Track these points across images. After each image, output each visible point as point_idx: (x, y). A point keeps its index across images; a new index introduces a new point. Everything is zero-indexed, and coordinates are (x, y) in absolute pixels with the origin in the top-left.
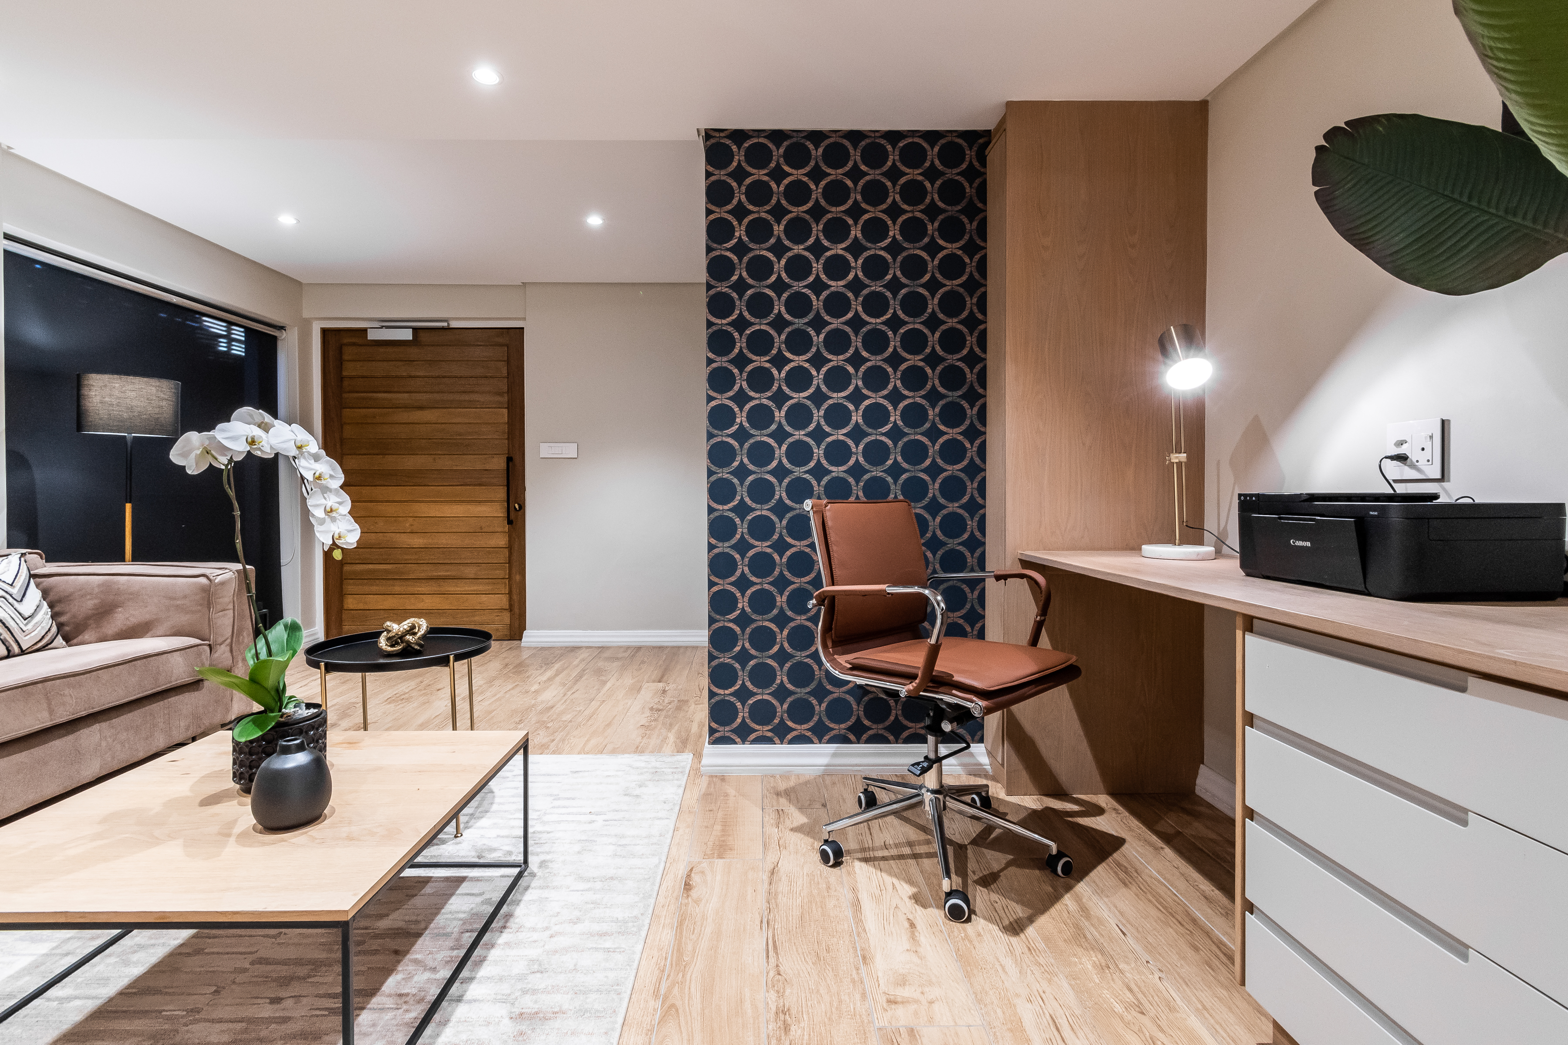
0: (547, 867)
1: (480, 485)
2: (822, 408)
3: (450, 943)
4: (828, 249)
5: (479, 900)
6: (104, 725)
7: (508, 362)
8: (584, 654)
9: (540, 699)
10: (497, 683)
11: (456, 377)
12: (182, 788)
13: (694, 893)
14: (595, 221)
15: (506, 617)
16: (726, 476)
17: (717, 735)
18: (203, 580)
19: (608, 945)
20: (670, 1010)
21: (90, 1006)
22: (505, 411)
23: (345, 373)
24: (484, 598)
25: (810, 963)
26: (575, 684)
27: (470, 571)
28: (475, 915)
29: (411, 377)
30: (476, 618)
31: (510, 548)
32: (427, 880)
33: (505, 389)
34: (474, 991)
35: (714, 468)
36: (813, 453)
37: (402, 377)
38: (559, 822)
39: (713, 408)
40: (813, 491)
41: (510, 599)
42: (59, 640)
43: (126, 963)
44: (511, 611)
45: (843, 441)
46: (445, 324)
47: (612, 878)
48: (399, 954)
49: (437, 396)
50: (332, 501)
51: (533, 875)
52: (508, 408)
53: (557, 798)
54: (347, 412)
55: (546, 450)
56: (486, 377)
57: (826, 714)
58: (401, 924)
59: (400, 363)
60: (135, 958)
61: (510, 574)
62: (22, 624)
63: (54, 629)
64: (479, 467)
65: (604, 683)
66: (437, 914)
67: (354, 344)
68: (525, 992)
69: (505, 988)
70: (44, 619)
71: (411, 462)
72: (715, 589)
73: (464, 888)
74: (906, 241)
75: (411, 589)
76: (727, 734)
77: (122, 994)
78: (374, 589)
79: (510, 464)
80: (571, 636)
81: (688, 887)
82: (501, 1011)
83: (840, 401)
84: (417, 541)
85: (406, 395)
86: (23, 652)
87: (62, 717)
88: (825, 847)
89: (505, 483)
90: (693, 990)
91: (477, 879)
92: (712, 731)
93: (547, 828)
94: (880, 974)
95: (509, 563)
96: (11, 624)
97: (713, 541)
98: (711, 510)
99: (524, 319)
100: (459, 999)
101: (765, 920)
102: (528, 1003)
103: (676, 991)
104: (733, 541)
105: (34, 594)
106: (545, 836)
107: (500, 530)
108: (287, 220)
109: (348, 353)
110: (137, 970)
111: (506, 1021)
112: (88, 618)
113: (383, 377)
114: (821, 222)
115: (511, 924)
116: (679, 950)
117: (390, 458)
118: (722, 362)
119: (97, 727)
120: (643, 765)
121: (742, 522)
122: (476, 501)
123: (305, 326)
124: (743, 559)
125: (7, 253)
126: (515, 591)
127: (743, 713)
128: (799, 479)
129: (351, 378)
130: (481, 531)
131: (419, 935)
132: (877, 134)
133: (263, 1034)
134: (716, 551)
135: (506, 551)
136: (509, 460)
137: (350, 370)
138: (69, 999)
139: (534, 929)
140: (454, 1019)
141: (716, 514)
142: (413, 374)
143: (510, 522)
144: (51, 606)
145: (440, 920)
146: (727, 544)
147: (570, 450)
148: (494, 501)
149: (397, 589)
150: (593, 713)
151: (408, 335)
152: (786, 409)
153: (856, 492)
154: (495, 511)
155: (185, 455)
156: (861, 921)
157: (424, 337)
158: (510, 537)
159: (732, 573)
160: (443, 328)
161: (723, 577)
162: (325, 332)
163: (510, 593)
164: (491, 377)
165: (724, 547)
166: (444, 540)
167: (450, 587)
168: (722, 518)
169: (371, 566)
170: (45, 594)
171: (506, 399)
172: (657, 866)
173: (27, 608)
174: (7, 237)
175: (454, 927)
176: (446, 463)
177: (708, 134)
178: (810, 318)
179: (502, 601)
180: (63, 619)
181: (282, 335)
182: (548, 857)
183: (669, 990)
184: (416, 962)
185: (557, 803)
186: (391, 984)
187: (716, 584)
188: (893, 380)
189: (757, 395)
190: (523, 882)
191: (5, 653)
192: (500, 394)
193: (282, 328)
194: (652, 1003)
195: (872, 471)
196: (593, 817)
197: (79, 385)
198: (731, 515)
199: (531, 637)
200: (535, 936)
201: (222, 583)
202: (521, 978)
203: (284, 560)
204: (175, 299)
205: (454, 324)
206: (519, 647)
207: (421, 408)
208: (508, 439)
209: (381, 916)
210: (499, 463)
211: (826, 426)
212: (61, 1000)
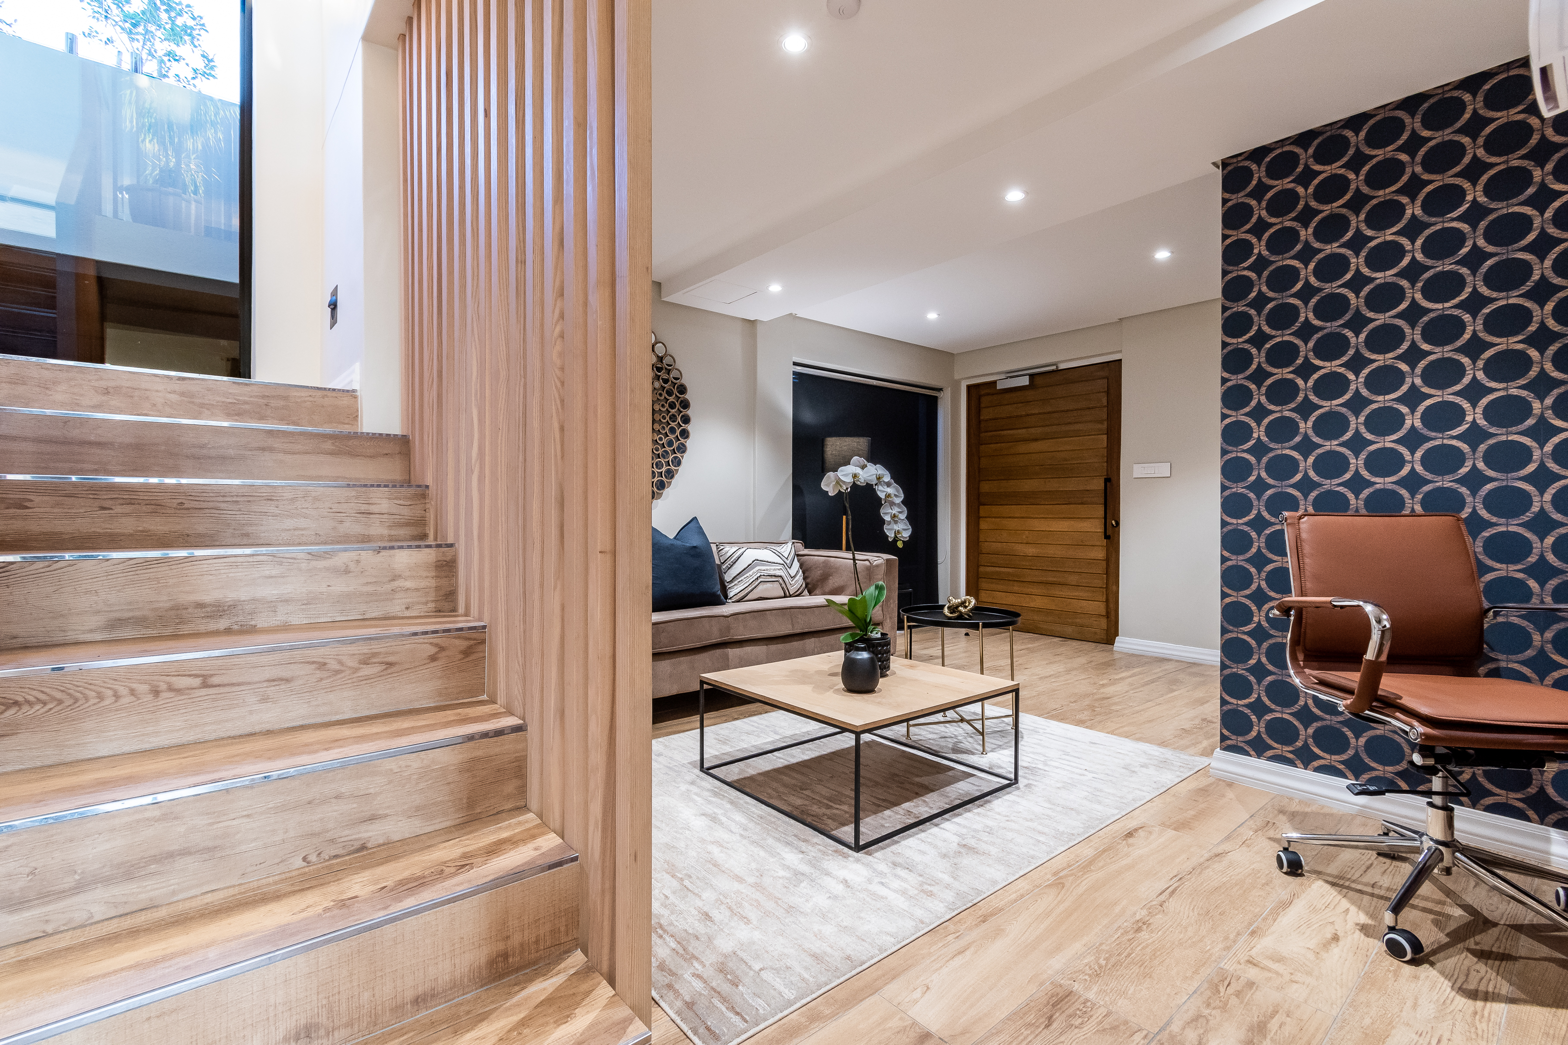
0: (1030, 788)
1: (1082, 503)
2: (1362, 414)
3: (947, 800)
4: (1371, 239)
5: (976, 788)
6: (817, 639)
7: (1108, 393)
8: (1169, 666)
9: (1102, 690)
10: (1074, 673)
11: (1063, 411)
12: (826, 667)
13: (1131, 840)
14: (1162, 255)
15: (1103, 623)
16: (1241, 491)
17: (1229, 742)
18: (867, 563)
19: (1041, 839)
20: (1059, 884)
21: (786, 763)
22: (1105, 437)
23: (982, 418)
24: (1084, 603)
25: (1196, 913)
26: (1143, 686)
27: (1073, 579)
28: (967, 793)
29: (1028, 415)
30: (1078, 620)
31: (1107, 560)
32: (953, 769)
33: (1105, 417)
34: (946, 825)
35: (1227, 484)
36: (1350, 464)
37: (1021, 416)
38: (1057, 768)
39: (1227, 426)
40: (1349, 504)
41: (1107, 607)
42: (806, 592)
43: (803, 754)
44: (1108, 617)
45: (1392, 449)
46: (1054, 368)
47: (1072, 809)
48: (918, 795)
49: (1047, 429)
50: (895, 510)
51: (1018, 788)
52: (1107, 434)
53: (1067, 754)
54: (982, 447)
55: (1139, 471)
56: (1089, 408)
57: (1366, 750)
58: (926, 783)
59: (1020, 405)
60: (807, 752)
61: (1107, 584)
62: (790, 579)
63: (804, 585)
64: (1081, 488)
65: (1173, 691)
66: (947, 786)
67: (988, 394)
68: (973, 837)
69: (964, 831)
70: (799, 581)
71: (1028, 485)
72: (1228, 600)
73: (971, 780)
74: (1494, 201)
75: (1029, 590)
76: (1242, 745)
77: (797, 763)
78: (1000, 587)
79: (1108, 484)
80: (1162, 648)
81: (1130, 835)
82: (956, 839)
83: (1388, 404)
84: (1031, 551)
85: (1024, 430)
86: (790, 596)
87: (798, 630)
88: (1281, 853)
89: (1103, 501)
90: (1084, 883)
91: (981, 778)
92: (1223, 738)
93: (1046, 768)
94: (1259, 946)
95: (1107, 574)
96: (786, 579)
97: (1226, 554)
98: (1224, 524)
99: (1120, 352)
100: (936, 825)
101: (1180, 876)
102: (972, 842)
103: (1071, 878)
104: (1249, 555)
105: (796, 565)
106: (1042, 772)
107: (1098, 543)
108: (932, 316)
109: (985, 401)
110: (806, 758)
111: (955, 844)
112: (818, 581)
113: (1007, 418)
114: (1363, 211)
115: (988, 806)
116: (1092, 862)
117: (1012, 482)
118: (1238, 379)
119: (813, 640)
120: (1157, 754)
121: (1259, 537)
122: (1078, 518)
123: (956, 385)
124: (1259, 573)
125: (795, 373)
126: (1111, 600)
127: (1258, 728)
128: (1329, 492)
129: (987, 421)
130: (1081, 545)
131: (933, 791)
132: (1446, 88)
133: (843, 800)
134: (1229, 563)
135: (1104, 563)
136: (1107, 480)
137: (986, 414)
138: (780, 758)
139: (999, 814)
140: (929, 831)
141: (1230, 528)
142: (1030, 412)
143: (1107, 537)
144: (804, 573)
145: (948, 789)
146: (1241, 557)
147: (1164, 470)
148: (1094, 518)
149: (1016, 588)
150: (1143, 710)
151: (1025, 381)
152: (1314, 419)
153: (1410, 505)
154: (1095, 527)
155: (828, 485)
156: (1278, 914)
157: (1039, 381)
158: (1107, 550)
159: (1248, 586)
160: (1053, 371)
161: (1238, 589)
162: (969, 387)
163: (1107, 601)
164: (1093, 408)
165: (1238, 560)
166: (1051, 551)
167: (1057, 591)
168: (1236, 532)
169: (997, 569)
170: (801, 566)
171: (1105, 426)
172: (1113, 815)
173: (793, 571)
174: (795, 364)
175: (953, 796)
176: (1054, 485)
177: (1225, 164)
178: (1347, 319)
179: (1100, 608)
180: (808, 580)
181: (940, 395)
182: (1035, 783)
183: (1066, 876)
184: (925, 801)
185: (1064, 757)
186: (906, 805)
187: (1229, 595)
188: (1471, 372)
189: (1279, 408)
190: (1008, 790)
191: (783, 594)
192: (1101, 422)
193: (940, 390)
194: (1049, 876)
195: (1436, 482)
196: (1086, 773)
197: (822, 445)
198: (1246, 529)
199: (1122, 643)
200: (998, 817)
201: (877, 566)
202: (975, 831)
203: (940, 560)
204: (875, 382)
205: (1062, 366)
206: (1112, 650)
207: (1036, 440)
208: (1107, 462)
209: (917, 776)
210: (1098, 484)
211: (1368, 434)
212: (777, 757)
